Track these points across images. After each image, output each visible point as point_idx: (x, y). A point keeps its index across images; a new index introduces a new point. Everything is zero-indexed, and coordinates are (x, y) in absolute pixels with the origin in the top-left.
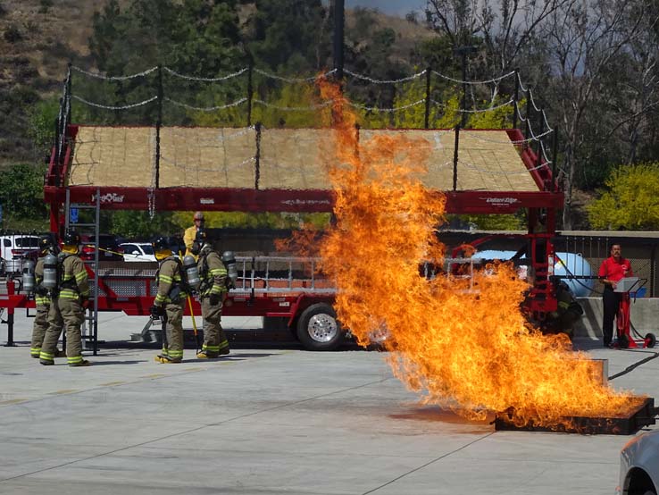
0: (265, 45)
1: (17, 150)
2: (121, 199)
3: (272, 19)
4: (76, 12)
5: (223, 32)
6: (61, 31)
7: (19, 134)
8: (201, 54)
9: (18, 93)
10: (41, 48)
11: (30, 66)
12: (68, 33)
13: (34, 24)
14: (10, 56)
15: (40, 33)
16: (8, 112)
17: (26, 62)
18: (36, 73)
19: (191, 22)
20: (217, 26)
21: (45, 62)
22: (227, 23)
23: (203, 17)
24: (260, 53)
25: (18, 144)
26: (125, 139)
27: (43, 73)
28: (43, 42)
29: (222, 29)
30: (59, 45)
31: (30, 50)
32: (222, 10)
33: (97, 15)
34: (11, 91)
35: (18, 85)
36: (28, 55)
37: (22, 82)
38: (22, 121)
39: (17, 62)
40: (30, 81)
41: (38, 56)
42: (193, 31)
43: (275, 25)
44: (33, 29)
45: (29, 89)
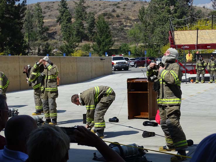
0: (177, 14)
1: (120, 40)
2: (188, 47)
3: (178, 8)
4: (130, 10)
5: (168, 12)
6: (128, 14)
7: (121, 37)
8: (164, 17)
9: (120, 28)
10: (124, 18)
11: (122, 22)
12: (129, 15)
13: (122, 13)
14: (118, 20)
15: (123, 15)
16: (118, 32)
17: (121, 22)
18: (123, 24)
19: (160, 10)
20: (166, 11)
21: (125, 21)
22: (168, 10)
23: (163, 9)
24: (176, 16)
25: (121, 39)
26: (184, 34)
27: (125, 24)
28: (124, 17)
29: (167, 11)
30: (127, 17)
31: (122, 19)
32: (167, 7)
33: (140, 10)
34: (118, 28)
35: (120, 27)
36: (121, 20)
37: (120, 26)
38: (121, 34)
39: (119, 22)
40: (122, 25)
41: (123, 20)
42: (161, 12)
43: (179, 10)
44: (122, 14)
45: (122, 27)
